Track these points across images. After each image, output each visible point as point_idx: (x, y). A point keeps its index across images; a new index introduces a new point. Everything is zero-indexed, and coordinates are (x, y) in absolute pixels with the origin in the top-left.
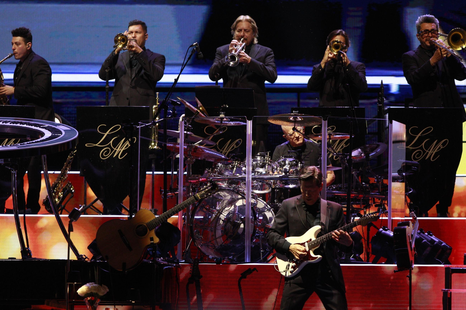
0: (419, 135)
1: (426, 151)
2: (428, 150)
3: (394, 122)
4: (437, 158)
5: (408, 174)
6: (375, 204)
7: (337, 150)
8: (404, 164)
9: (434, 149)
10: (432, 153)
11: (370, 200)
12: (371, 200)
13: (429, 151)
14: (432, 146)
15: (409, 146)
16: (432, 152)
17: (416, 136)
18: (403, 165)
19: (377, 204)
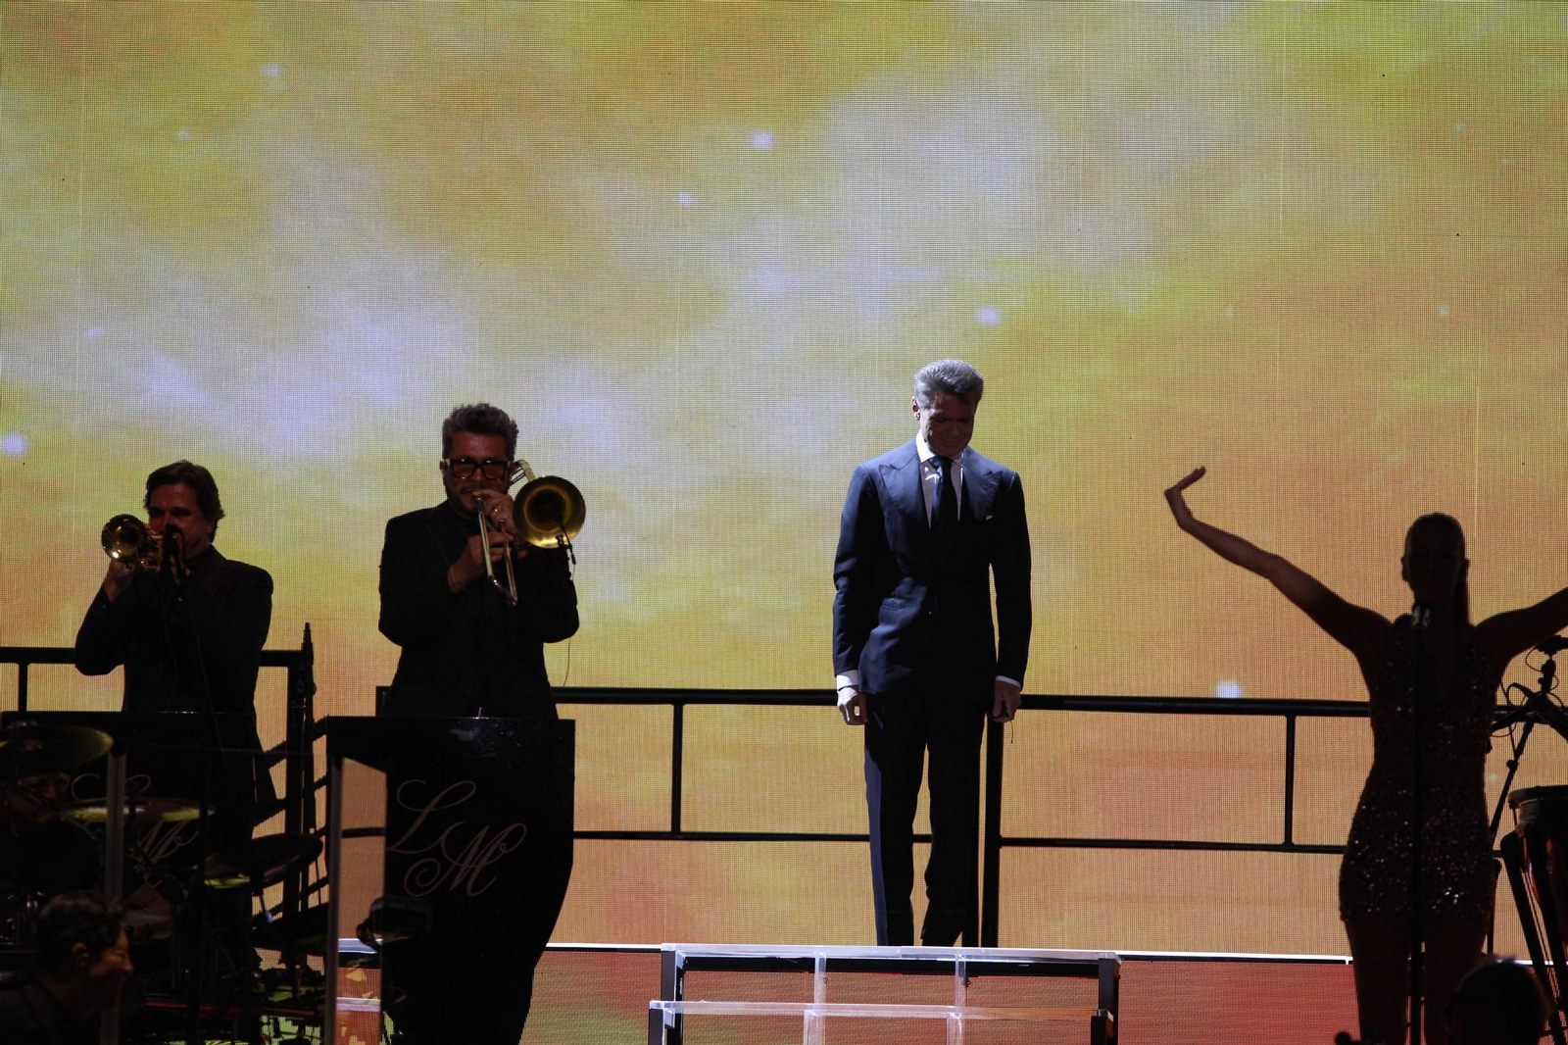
0: (430, 808)
1: (452, 864)
2: (459, 859)
3: (348, 762)
4: (486, 887)
5: (392, 938)
6: (281, 1039)
7: (153, 855)
8: (380, 906)
9: (479, 857)
10: (473, 870)
11: (263, 1024)
12: (268, 1024)
13: (462, 861)
14: (471, 848)
15: (395, 846)
16: (470, 867)
17: (420, 813)
18: (374, 909)
19: (286, 1037)
